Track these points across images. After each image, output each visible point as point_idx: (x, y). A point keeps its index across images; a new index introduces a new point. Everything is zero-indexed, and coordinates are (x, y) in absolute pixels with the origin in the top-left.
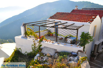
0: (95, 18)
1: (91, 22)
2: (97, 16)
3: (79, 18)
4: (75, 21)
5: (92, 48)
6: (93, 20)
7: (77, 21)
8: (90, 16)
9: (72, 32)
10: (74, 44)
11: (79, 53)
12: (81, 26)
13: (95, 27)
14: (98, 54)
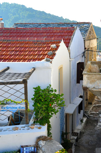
0: (58, 47)
1: (52, 58)
2: (60, 42)
3: (16, 51)
4: (9, 60)
5: (61, 125)
6: (54, 54)
7: (15, 60)
8: (44, 43)
9: (12, 91)
10: (19, 124)
11: (42, 143)
12: (30, 71)
13: (61, 70)
14: (76, 138)
